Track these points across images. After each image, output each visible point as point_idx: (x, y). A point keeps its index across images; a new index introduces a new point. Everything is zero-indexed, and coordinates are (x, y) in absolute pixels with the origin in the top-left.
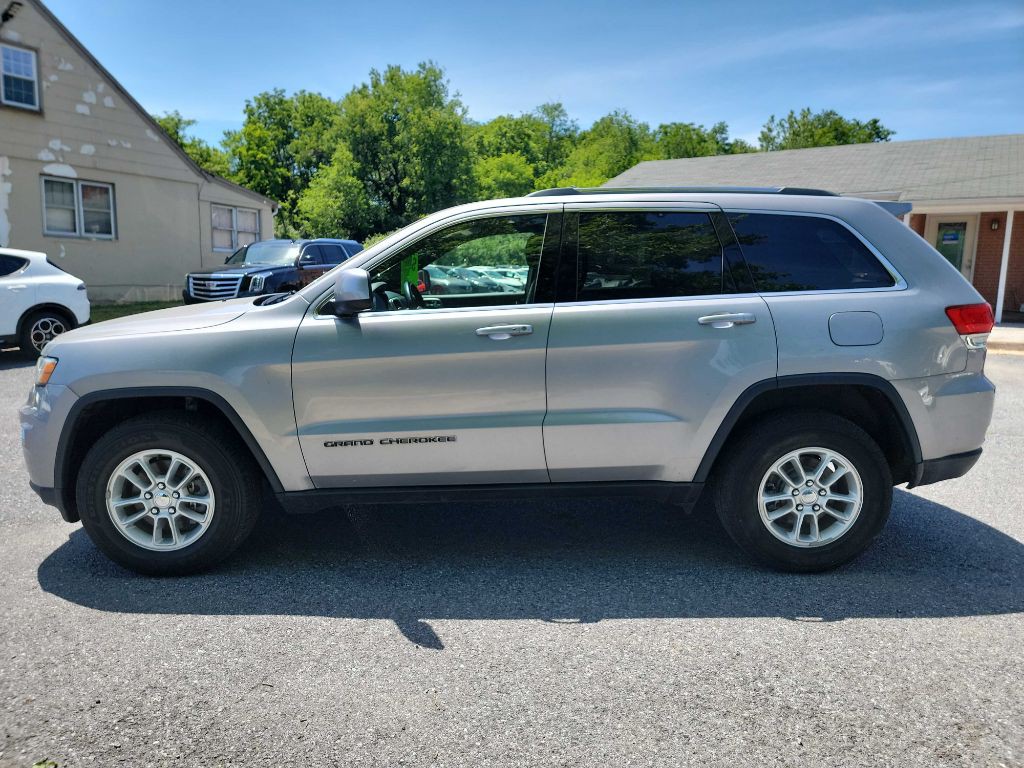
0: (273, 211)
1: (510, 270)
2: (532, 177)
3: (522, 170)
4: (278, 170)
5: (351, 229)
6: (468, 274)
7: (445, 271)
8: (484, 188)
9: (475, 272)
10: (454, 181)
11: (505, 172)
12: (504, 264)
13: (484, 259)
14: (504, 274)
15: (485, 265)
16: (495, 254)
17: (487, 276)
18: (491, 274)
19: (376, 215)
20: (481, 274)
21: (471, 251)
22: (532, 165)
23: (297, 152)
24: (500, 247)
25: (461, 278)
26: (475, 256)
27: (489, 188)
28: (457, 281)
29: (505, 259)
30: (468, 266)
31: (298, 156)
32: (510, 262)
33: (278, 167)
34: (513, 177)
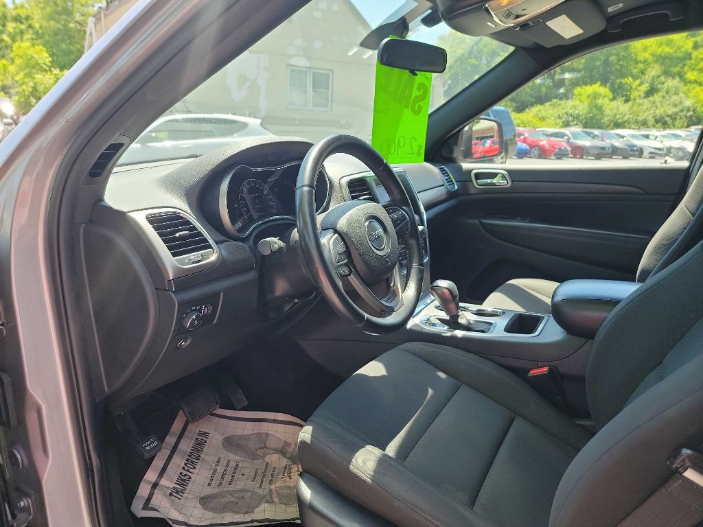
0: (444, 86)
1: (653, 132)
2: (690, 50)
3: (682, 44)
4: (469, 60)
5: (516, 102)
6: (610, 137)
7: (589, 134)
8: (640, 62)
9: (618, 135)
10: (612, 58)
11: (664, 47)
12: (648, 127)
13: (629, 123)
14: (647, 137)
15: (630, 128)
16: (640, 119)
17: (629, 138)
18: (634, 136)
19: (539, 91)
20: (623, 137)
21: (618, 116)
22: (693, 39)
23: (485, 47)
24: (647, 114)
25: (602, 140)
26: (620, 121)
27: (645, 61)
28: (598, 143)
29: (650, 124)
30: (612, 129)
31: (485, 49)
32: (654, 126)
33: (470, 58)
34: (671, 51)
